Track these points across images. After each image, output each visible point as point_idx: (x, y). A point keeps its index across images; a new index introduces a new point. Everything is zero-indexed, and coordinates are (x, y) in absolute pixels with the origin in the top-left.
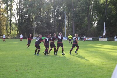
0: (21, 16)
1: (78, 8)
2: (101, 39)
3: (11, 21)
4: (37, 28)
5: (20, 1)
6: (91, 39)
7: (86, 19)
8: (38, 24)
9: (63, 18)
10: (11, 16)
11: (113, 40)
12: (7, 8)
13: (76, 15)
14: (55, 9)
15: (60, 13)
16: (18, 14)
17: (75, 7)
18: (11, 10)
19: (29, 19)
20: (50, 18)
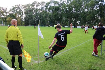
0: (25, 19)
1: (43, 17)
2: (50, 26)
3: (22, 20)
4: (31, 23)
5: (25, 14)
6: (47, 26)
7: (46, 20)
8: (31, 22)
9: (39, 20)
10: (22, 19)
11: (54, 27)
12: (21, 16)
13: (43, 19)
14: (36, 17)
15: (38, 18)
16: (24, 18)
17: (42, 16)
18: (22, 17)
19: (28, 20)
20: (34, 20)
